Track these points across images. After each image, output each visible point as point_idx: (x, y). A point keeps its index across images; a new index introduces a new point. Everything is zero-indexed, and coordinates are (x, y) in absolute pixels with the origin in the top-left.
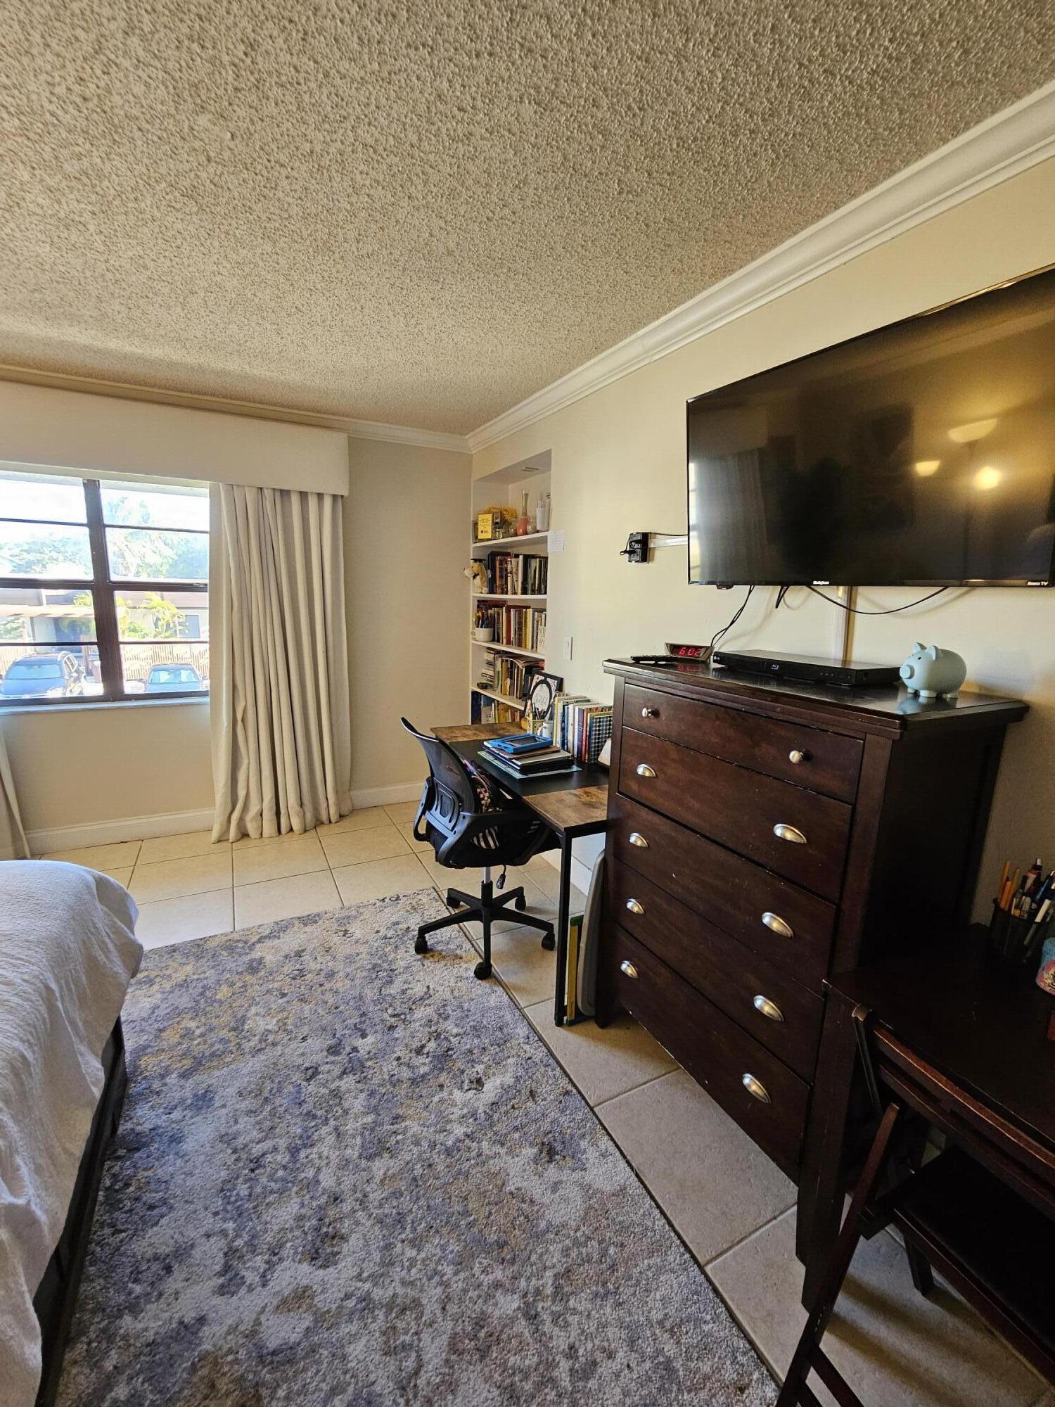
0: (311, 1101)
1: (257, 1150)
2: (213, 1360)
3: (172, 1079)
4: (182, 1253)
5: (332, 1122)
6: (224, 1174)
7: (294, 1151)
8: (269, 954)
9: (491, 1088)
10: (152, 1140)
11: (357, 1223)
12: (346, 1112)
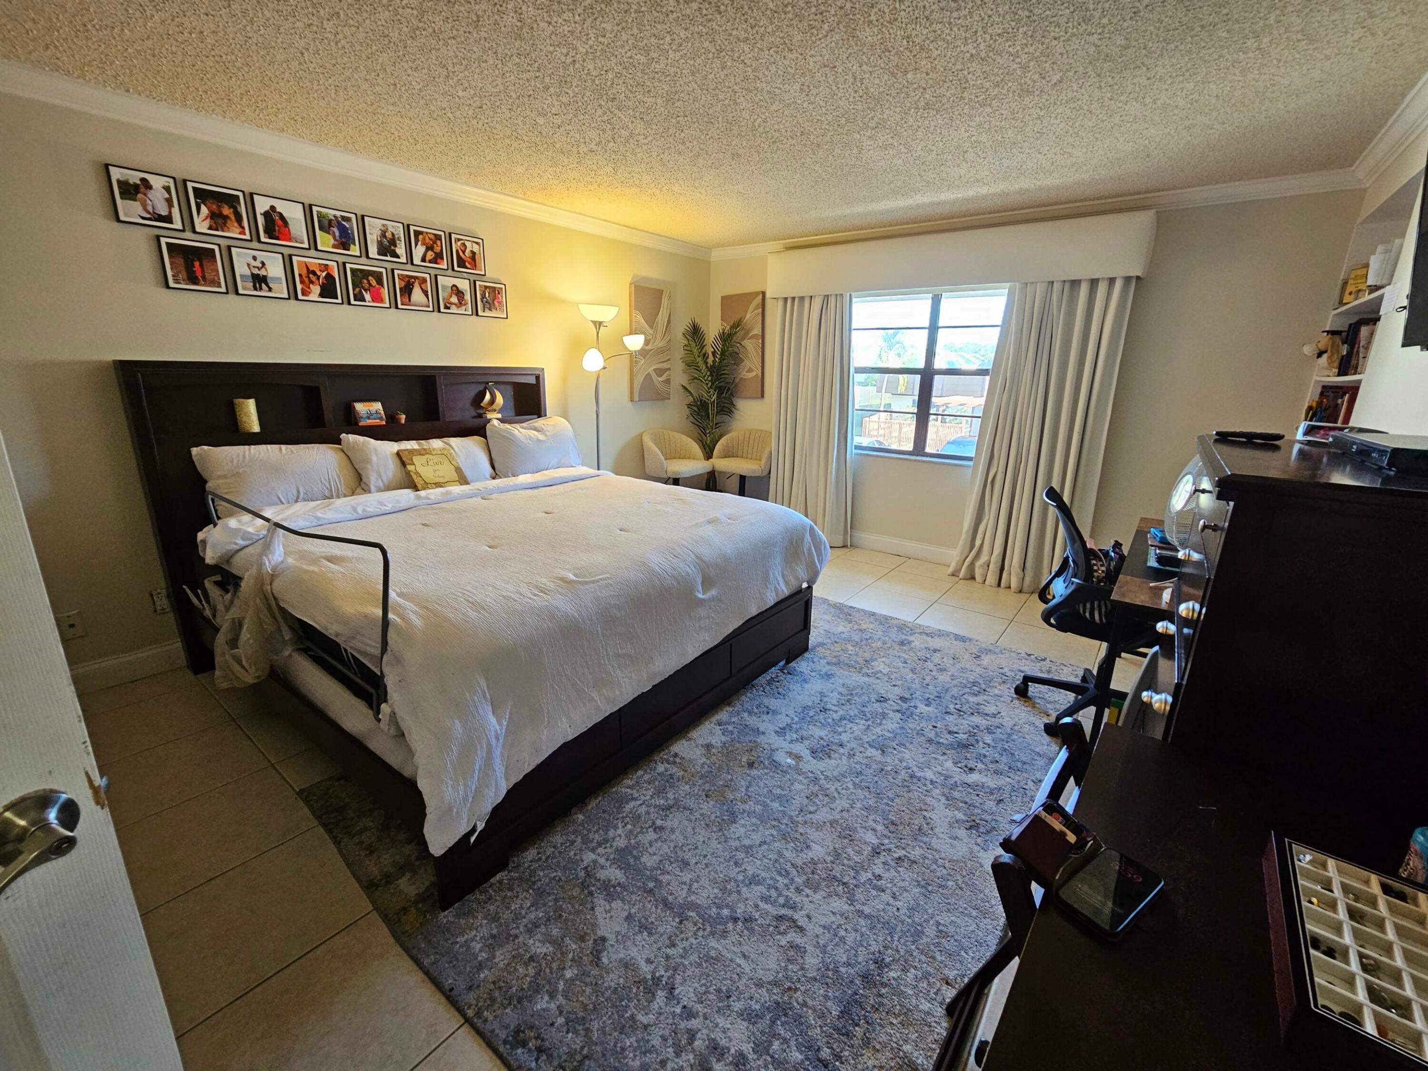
0: (870, 709)
1: (829, 706)
2: (757, 745)
3: (823, 662)
4: (775, 712)
5: (870, 723)
6: (810, 704)
7: (842, 718)
8: (917, 641)
9: (973, 778)
10: (797, 675)
11: (840, 759)
12: (881, 724)
